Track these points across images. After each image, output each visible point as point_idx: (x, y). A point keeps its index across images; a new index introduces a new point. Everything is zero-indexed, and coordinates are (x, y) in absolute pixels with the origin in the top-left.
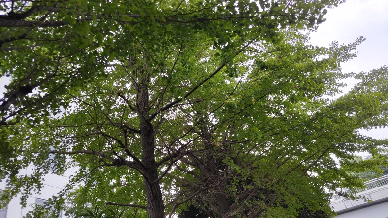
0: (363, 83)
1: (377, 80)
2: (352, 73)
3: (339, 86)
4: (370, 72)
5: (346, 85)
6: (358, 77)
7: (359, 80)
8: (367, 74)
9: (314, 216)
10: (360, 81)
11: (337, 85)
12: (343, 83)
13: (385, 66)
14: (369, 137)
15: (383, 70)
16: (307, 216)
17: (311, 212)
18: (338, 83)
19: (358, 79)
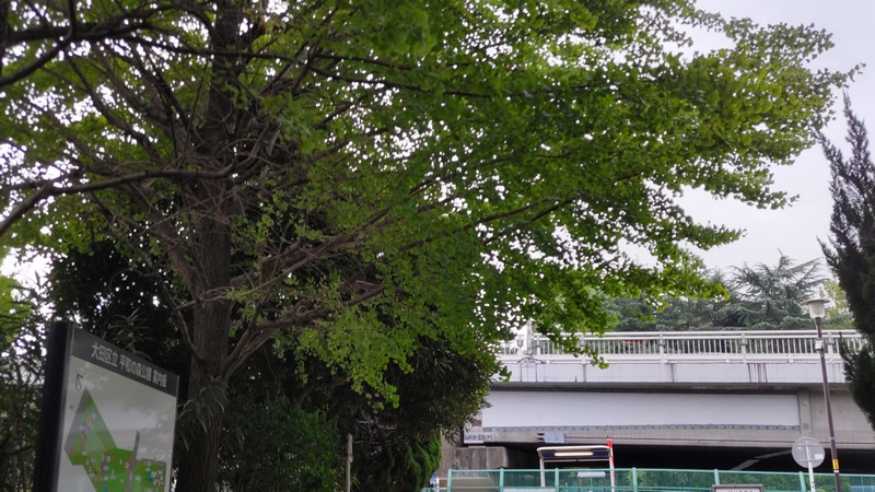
0: (734, 54)
1: (772, 59)
2: (716, 17)
3: (671, 38)
4: (766, 29)
5: (690, 45)
6: (732, 29)
7: (731, 40)
8: (755, 31)
9: (447, 370)
10: (730, 45)
11: (669, 32)
12: (683, 35)
13: (812, 26)
14: (677, 207)
15: (801, 35)
16: (432, 364)
17: (445, 359)
18: (672, 29)
19: (728, 35)
